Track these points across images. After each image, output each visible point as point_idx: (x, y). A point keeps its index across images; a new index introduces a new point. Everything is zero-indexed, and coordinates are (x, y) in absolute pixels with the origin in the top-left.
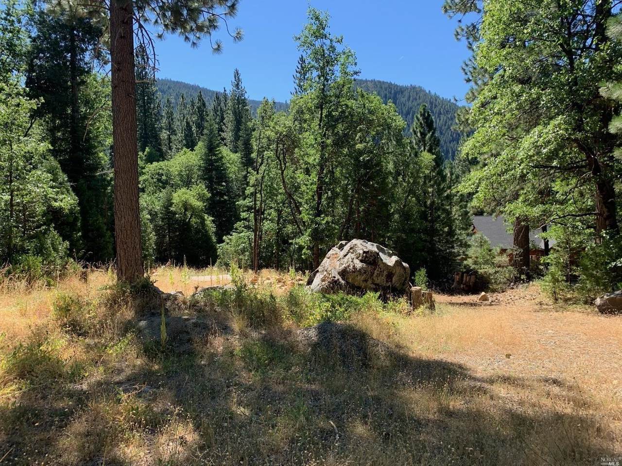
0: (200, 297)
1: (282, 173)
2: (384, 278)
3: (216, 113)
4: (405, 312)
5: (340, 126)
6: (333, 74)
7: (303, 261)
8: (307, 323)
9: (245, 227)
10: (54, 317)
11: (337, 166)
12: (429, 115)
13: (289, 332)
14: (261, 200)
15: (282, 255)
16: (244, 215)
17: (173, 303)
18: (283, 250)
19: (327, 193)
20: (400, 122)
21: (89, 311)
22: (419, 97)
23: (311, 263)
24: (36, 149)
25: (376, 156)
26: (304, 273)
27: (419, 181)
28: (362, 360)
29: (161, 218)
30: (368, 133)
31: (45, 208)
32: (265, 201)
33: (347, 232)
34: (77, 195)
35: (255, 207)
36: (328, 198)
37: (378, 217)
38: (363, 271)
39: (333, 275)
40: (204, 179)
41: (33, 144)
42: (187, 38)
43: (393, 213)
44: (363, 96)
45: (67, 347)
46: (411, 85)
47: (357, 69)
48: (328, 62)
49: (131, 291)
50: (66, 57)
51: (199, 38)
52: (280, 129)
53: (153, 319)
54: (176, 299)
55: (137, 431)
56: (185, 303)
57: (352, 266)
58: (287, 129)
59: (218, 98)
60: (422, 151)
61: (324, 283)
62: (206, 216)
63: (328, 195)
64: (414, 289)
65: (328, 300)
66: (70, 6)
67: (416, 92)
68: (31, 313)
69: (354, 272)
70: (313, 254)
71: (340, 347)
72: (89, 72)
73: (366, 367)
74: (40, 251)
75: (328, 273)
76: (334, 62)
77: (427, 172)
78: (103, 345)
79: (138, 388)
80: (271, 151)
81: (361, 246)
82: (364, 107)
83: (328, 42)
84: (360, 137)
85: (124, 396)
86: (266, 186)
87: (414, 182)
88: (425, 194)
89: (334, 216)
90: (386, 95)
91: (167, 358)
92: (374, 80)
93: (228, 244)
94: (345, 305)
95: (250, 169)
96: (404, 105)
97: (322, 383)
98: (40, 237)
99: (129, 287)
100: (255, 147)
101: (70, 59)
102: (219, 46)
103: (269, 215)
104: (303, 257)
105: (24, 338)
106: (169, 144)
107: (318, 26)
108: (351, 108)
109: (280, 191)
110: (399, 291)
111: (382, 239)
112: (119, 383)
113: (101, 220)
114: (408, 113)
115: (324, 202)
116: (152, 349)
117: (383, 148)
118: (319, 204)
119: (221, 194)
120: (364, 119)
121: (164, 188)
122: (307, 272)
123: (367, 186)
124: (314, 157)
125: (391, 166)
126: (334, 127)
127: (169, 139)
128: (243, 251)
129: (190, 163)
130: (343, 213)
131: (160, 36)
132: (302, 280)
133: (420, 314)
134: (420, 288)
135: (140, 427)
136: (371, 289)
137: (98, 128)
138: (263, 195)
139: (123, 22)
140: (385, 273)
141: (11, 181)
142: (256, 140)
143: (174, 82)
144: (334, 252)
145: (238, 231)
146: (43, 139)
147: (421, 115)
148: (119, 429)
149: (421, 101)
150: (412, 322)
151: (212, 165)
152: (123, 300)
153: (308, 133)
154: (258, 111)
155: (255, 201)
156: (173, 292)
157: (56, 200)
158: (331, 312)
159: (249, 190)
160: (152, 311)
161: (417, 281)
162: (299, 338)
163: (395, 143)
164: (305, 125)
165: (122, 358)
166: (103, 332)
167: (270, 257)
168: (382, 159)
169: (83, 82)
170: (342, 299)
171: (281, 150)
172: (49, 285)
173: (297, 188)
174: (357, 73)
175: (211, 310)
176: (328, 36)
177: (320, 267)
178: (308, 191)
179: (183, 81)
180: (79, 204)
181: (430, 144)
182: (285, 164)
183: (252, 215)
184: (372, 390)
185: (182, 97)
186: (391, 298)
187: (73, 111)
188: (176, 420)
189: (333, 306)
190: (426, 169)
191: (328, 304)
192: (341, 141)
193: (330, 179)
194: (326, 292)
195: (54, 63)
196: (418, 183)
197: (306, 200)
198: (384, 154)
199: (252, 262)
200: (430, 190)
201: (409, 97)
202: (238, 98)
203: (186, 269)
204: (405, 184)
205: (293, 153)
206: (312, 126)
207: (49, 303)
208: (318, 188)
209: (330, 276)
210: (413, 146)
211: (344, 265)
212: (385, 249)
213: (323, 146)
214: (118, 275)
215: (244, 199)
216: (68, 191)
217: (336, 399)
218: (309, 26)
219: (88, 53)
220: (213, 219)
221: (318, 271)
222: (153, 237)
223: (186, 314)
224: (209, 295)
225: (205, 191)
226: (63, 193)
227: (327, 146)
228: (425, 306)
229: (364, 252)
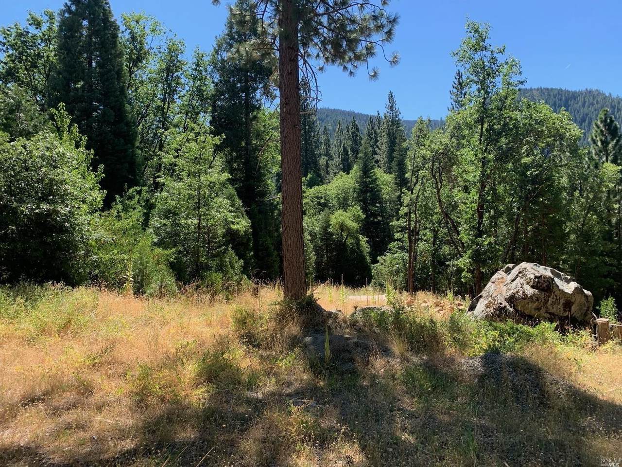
0: (358, 316)
1: (438, 192)
2: (561, 306)
3: (370, 137)
4: (588, 347)
5: (503, 139)
6: (495, 87)
7: (462, 285)
8: (472, 352)
9: (400, 248)
10: (233, 328)
11: (500, 183)
12: (612, 121)
13: (452, 360)
14: (416, 221)
15: (438, 278)
16: (397, 235)
17: (335, 321)
18: (440, 273)
19: (490, 212)
20: (575, 130)
21: (262, 325)
22: (597, 101)
23: (471, 287)
24: (219, 179)
25: (546, 169)
26: (464, 298)
27: (601, 197)
28: (538, 398)
29: (320, 238)
30: (536, 145)
31: (225, 230)
32: (419, 221)
33: (513, 254)
34: (250, 218)
35: (410, 228)
36: (490, 217)
37: (550, 237)
38: (535, 298)
39: (499, 302)
40: (360, 201)
41: (216, 175)
42: (345, 68)
43: (568, 233)
44: (529, 107)
45: (245, 357)
46: (586, 90)
47: (522, 78)
48: (489, 75)
49: (297, 307)
50: (241, 96)
51: (356, 67)
52: (436, 148)
53: (317, 336)
54: (336, 317)
55: (308, 445)
56: (345, 322)
57: (521, 293)
58: (443, 147)
59: (371, 122)
60: (603, 163)
61: (488, 310)
62: (361, 237)
63: (490, 214)
64: (599, 320)
65: (495, 329)
66: (247, 52)
67: (592, 96)
68: (215, 323)
69: (524, 299)
70: (473, 277)
71: (512, 382)
72: (259, 108)
73: (543, 406)
74: (221, 268)
75: (493, 299)
76: (495, 73)
77: (611, 185)
78: (274, 358)
79: (306, 402)
80: (427, 170)
81: (532, 270)
82: (531, 118)
83: (488, 54)
84: (527, 151)
85: (294, 409)
86: (421, 206)
87: (595, 197)
88: (609, 211)
89: (496, 236)
90: (555, 103)
91: (331, 375)
92: (541, 88)
93: (382, 264)
94: (516, 335)
95: (404, 190)
96: (578, 112)
97: (492, 419)
98: (220, 255)
99: (295, 303)
100: (410, 167)
101: (244, 98)
102: (375, 73)
103: (425, 235)
104: (462, 280)
105: (210, 346)
106: (327, 169)
107: (477, 39)
108: (516, 120)
109: (436, 210)
110: (580, 323)
111: (555, 262)
112: (289, 395)
113: (269, 241)
114: (583, 120)
115: (486, 221)
116: (317, 365)
117: (554, 160)
118: (480, 223)
119: (375, 215)
120: (531, 131)
121: (323, 210)
122: (467, 296)
123: (535, 203)
124: (474, 175)
125: (564, 181)
126: (497, 141)
127: (327, 163)
128: (398, 272)
129: (346, 186)
130: (508, 233)
131: (321, 69)
132: (462, 305)
133: (609, 350)
134: (607, 320)
135: (309, 441)
136: (545, 319)
137: (267, 158)
138: (418, 215)
139: (290, 60)
140: (562, 301)
141: (199, 208)
142: (411, 160)
143: (331, 110)
144: (500, 276)
145: (392, 251)
146: (223, 171)
147: (602, 122)
148: (291, 440)
149: (599, 106)
150: (599, 359)
151: (367, 187)
152: (290, 315)
153: (466, 149)
154: (413, 131)
155: (410, 221)
156: (334, 311)
157: (233, 223)
158: (498, 341)
159: (403, 210)
160: (316, 328)
161: (603, 311)
162: (465, 368)
163: (568, 154)
164: (464, 142)
165: (291, 371)
166: (274, 345)
167: (426, 279)
168: (554, 173)
169: (255, 117)
170: (512, 328)
171: (437, 168)
172: (227, 299)
173: (455, 207)
174: (522, 82)
175: (370, 330)
176: (488, 47)
177: (483, 292)
178: (468, 210)
179: (340, 109)
180: (252, 227)
181: (614, 154)
182: (441, 183)
183: (407, 235)
184: (553, 434)
185: (339, 124)
186: (570, 330)
187: (246, 144)
188: (342, 438)
189: (501, 335)
190: (610, 182)
191: (496, 333)
192: (504, 156)
193: (492, 197)
194: (491, 320)
195: (231, 103)
196: (600, 199)
197: (466, 219)
198: (557, 167)
199: (407, 283)
200: (616, 206)
201: (585, 102)
202: (393, 119)
203: (343, 288)
204: (583, 200)
205: (450, 171)
206: (471, 142)
207: (229, 315)
208: (478, 206)
209: (496, 303)
210: (592, 157)
211: (512, 291)
212: (562, 274)
213: (484, 162)
214: (285, 293)
215: (398, 220)
216: (243, 215)
217: (510, 438)
218: (468, 40)
219: (259, 91)
220: (367, 239)
221: (481, 296)
222: (313, 256)
223: (347, 333)
224: (368, 316)
225: (360, 213)
226: (238, 217)
227: (489, 161)
228: (615, 342)
229: (536, 277)
